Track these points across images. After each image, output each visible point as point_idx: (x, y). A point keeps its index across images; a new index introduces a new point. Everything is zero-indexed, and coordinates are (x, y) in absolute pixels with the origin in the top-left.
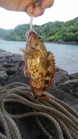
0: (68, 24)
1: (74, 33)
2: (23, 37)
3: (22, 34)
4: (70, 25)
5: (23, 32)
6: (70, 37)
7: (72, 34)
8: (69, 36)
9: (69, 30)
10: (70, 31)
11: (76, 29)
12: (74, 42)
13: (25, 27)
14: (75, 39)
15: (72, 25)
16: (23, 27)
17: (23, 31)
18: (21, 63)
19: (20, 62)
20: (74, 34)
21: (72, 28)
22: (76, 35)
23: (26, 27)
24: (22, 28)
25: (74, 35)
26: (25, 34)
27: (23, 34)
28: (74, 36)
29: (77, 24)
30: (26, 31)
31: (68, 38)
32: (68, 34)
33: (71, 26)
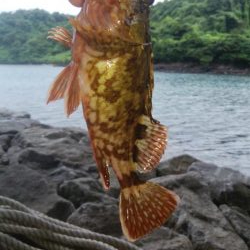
0: (158, 12)
1: (179, 39)
2: (17, 53)
3: (13, 41)
4: (165, 16)
5: (18, 36)
6: (166, 49)
7: (171, 41)
8: (163, 46)
9: (162, 31)
10: (164, 34)
11: (181, 26)
12: (178, 64)
13: (22, 20)
14: (182, 57)
15: (169, 14)
16: (18, 21)
17: (18, 32)
18: (11, 138)
19: (5, 137)
20: (176, 42)
21: (170, 23)
22: (184, 44)
23: (27, 21)
24: (12, 24)
25: (177, 45)
26: (23, 42)
27: (19, 42)
28: (178, 49)
29: (182, 12)
30: (28, 34)
31: (161, 53)
32: (160, 41)
33: (168, 18)
